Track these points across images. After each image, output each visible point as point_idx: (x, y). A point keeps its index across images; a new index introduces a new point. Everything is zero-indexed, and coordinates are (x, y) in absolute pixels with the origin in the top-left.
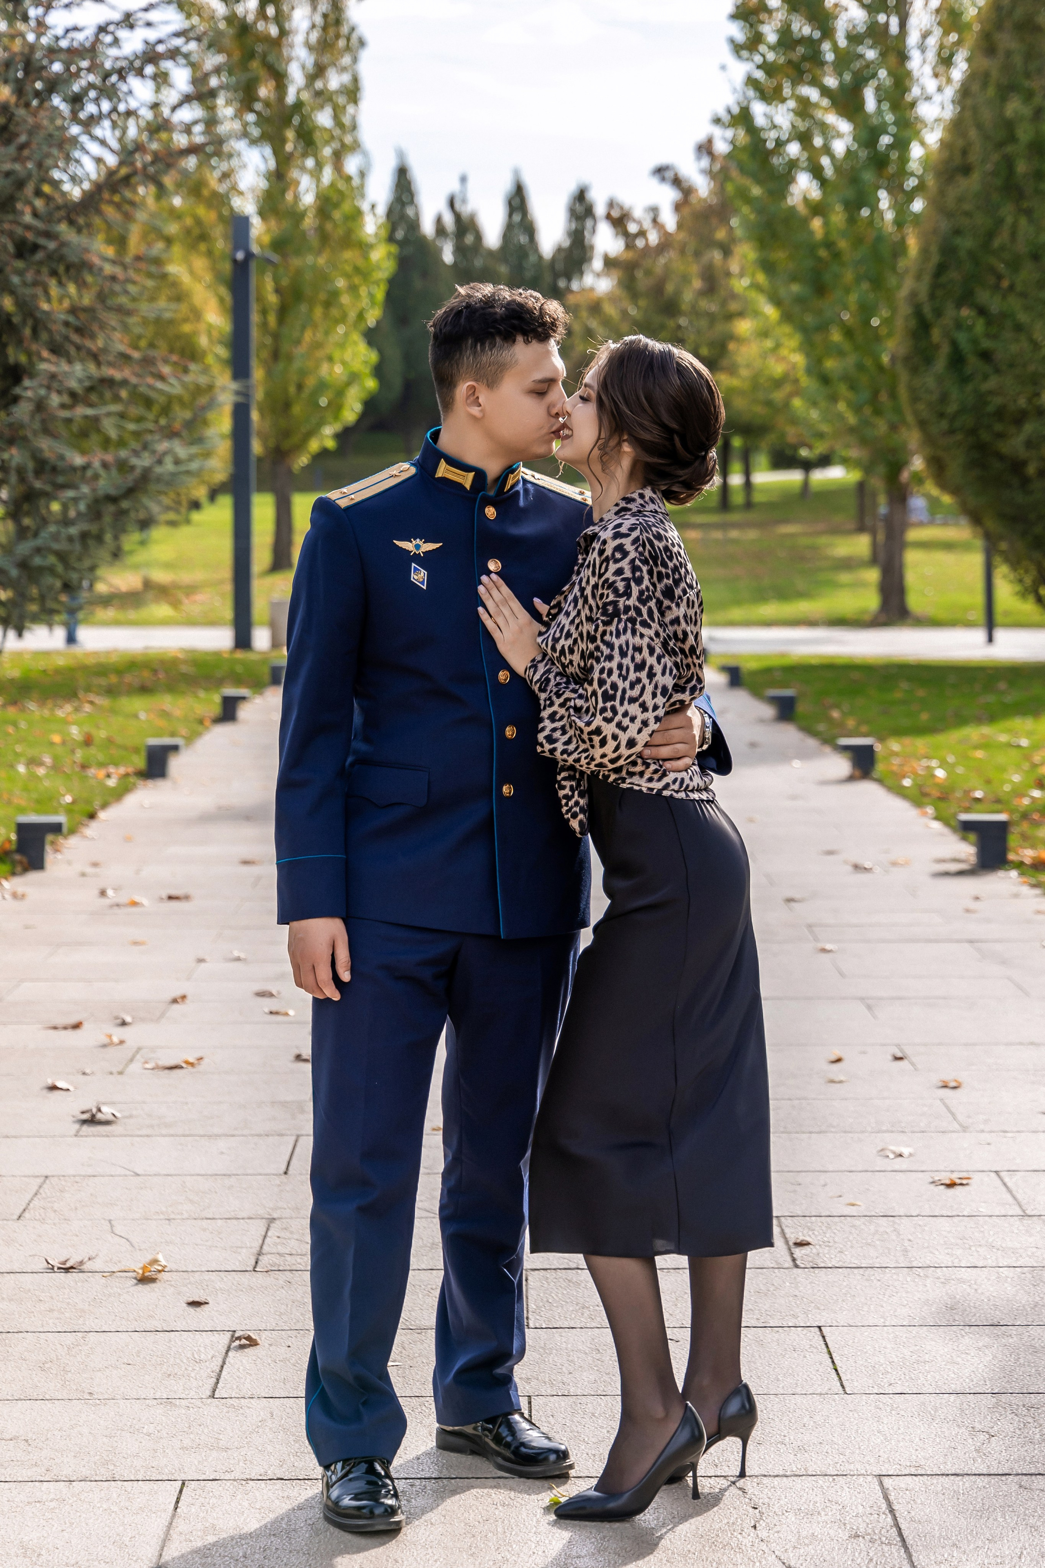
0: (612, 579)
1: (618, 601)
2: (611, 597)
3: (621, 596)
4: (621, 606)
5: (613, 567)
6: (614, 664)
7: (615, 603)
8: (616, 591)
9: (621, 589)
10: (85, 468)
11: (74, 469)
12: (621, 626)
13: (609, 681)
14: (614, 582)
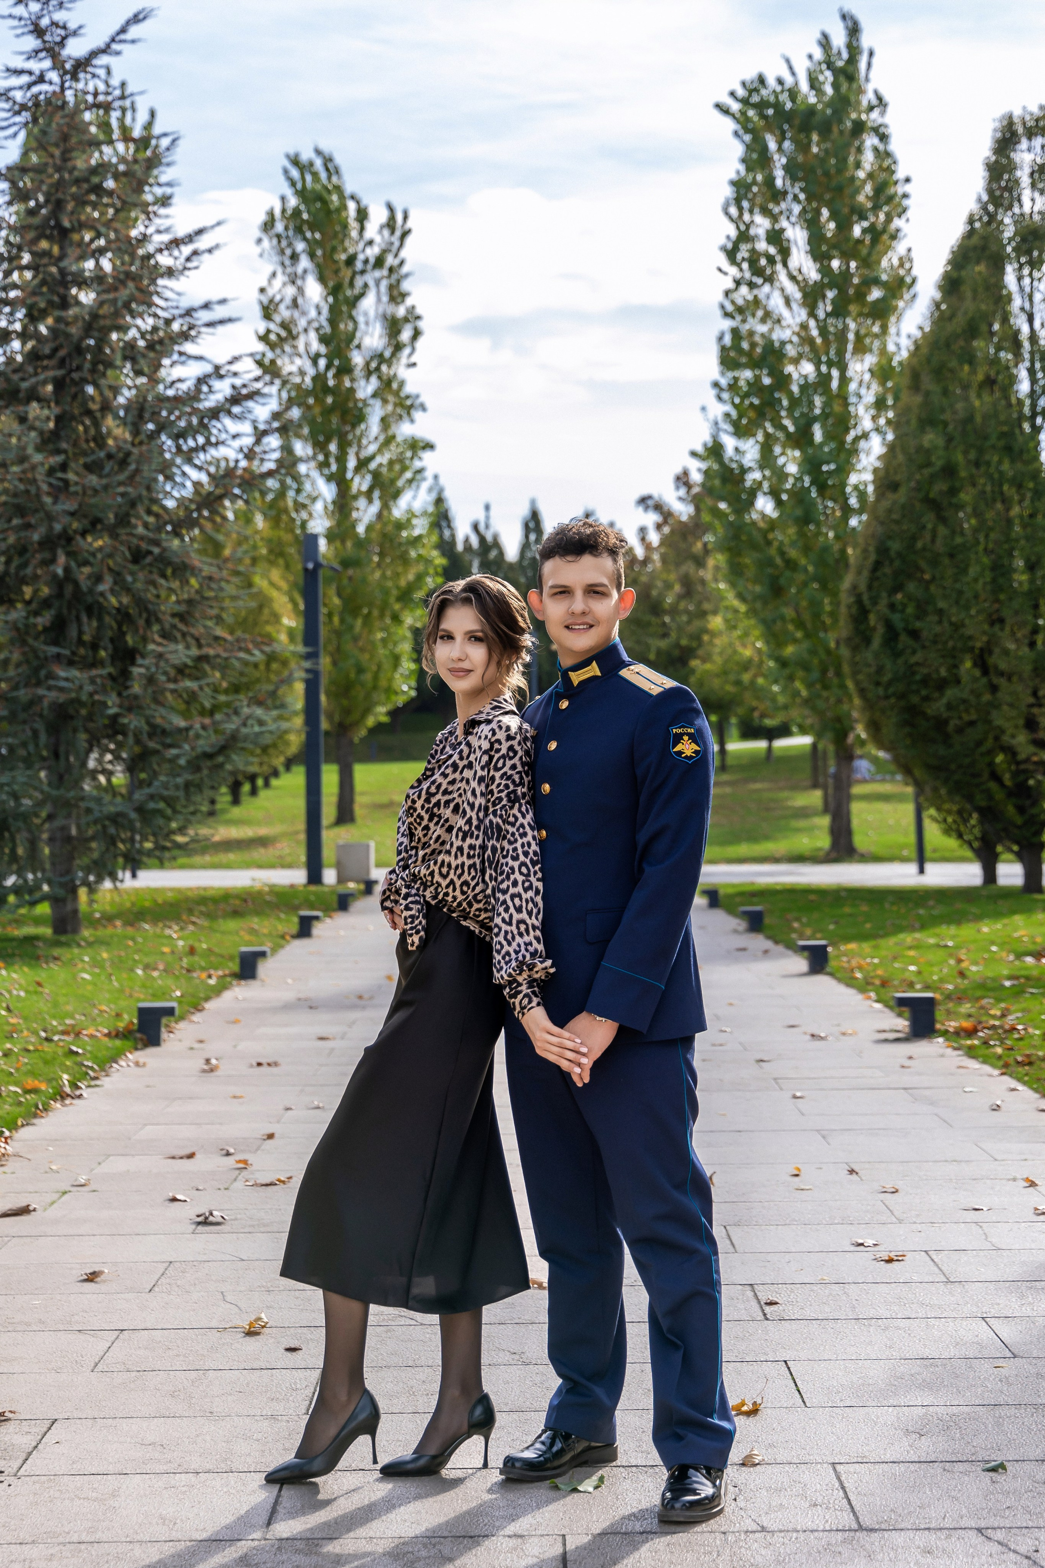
0: (510, 772)
2: (512, 788)
4: (519, 793)
5: (509, 763)
6: (529, 838)
7: (514, 792)
8: (514, 782)
10: (187, 729)
11: (180, 730)
12: (523, 809)
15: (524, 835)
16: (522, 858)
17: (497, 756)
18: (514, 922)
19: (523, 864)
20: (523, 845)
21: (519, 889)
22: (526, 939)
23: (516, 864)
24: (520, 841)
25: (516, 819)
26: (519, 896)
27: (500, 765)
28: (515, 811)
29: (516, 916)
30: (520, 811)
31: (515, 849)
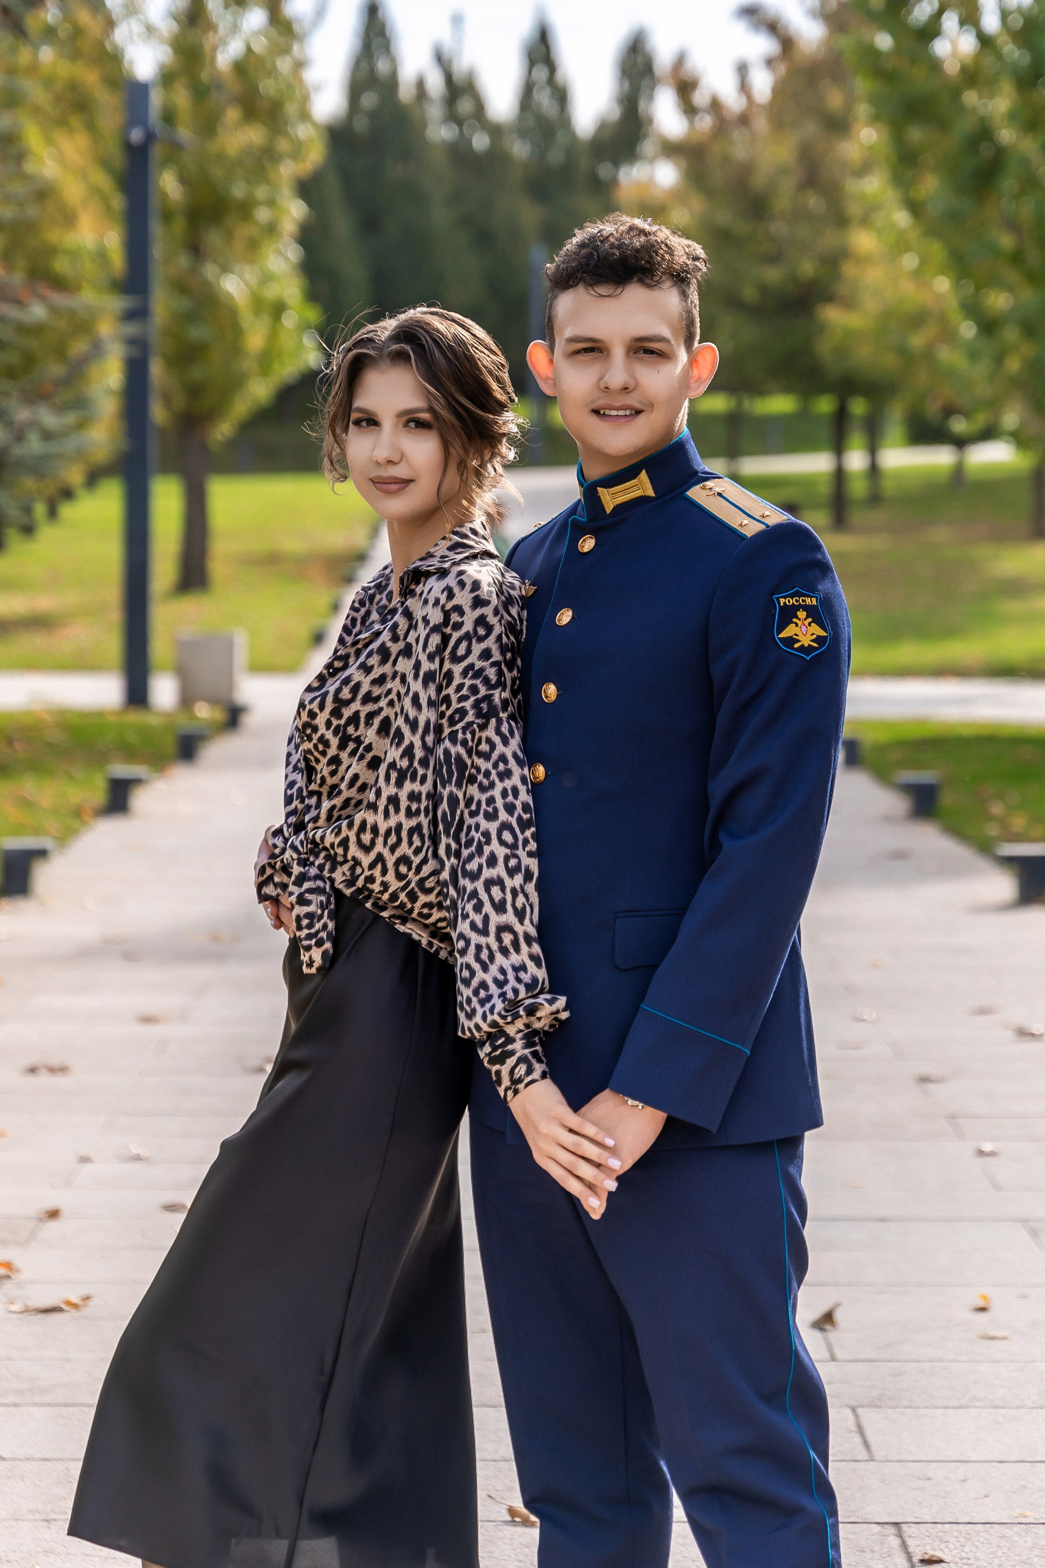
0: (479, 664)
1: (492, 695)
2: (483, 691)
3: (494, 687)
4: (497, 700)
5: (478, 648)
6: (516, 780)
7: (488, 698)
8: (486, 681)
9: (493, 678)
12: (505, 728)
13: (518, 804)
14: (482, 670)
15: (506, 774)
16: (503, 816)
17: (456, 635)
18: (492, 929)
19: (506, 826)
20: (504, 793)
21: (500, 870)
22: (515, 959)
23: (493, 827)
24: (499, 786)
25: (493, 746)
26: (500, 882)
27: (461, 651)
28: (490, 732)
29: (495, 919)
30: (498, 732)
31: (491, 801)
